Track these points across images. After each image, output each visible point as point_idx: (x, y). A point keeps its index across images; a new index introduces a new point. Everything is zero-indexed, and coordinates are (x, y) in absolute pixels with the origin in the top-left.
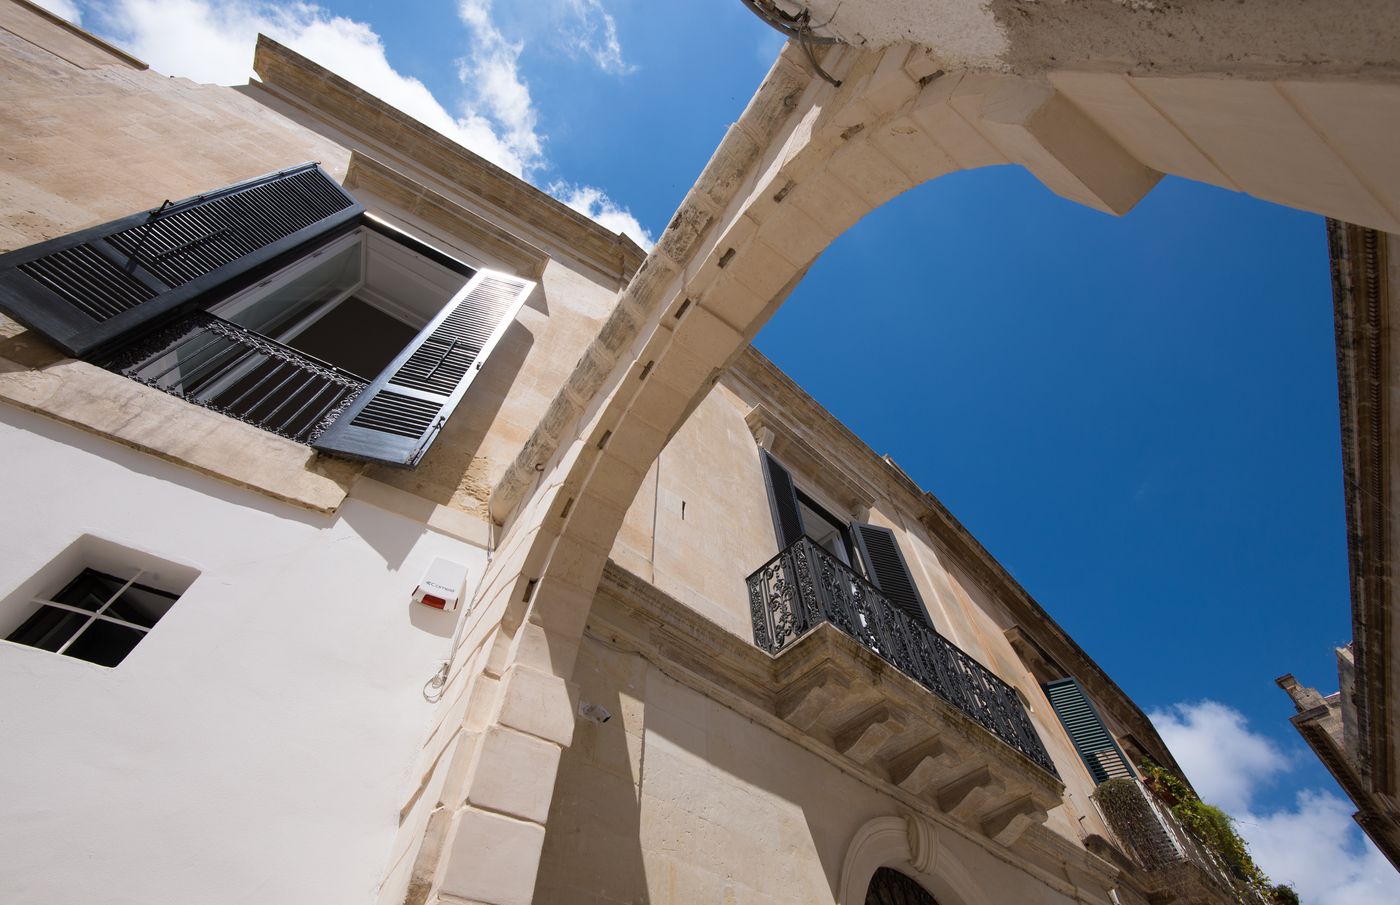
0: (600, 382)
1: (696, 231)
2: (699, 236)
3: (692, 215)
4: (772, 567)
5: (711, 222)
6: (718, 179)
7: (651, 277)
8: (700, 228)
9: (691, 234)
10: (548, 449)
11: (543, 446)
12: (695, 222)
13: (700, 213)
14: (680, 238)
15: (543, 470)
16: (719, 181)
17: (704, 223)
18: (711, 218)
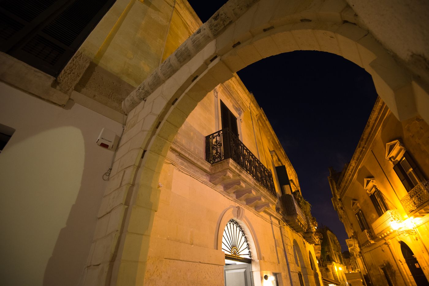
0: (173, 73)
1: (224, 25)
2: (225, 27)
3: (224, 17)
4: (215, 135)
5: (231, 22)
6: (238, 5)
7: (201, 38)
8: (226, 24)
9: (222, 26)
10: (148, 93)
11: (146, 91)
12: (224, 21)
13: (228, 17)
14: (216, 25)
15: (146, 100)
16: (239, 7)
17: (228, 22)
18: (231, 21)
